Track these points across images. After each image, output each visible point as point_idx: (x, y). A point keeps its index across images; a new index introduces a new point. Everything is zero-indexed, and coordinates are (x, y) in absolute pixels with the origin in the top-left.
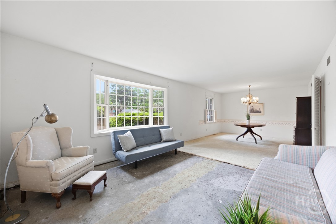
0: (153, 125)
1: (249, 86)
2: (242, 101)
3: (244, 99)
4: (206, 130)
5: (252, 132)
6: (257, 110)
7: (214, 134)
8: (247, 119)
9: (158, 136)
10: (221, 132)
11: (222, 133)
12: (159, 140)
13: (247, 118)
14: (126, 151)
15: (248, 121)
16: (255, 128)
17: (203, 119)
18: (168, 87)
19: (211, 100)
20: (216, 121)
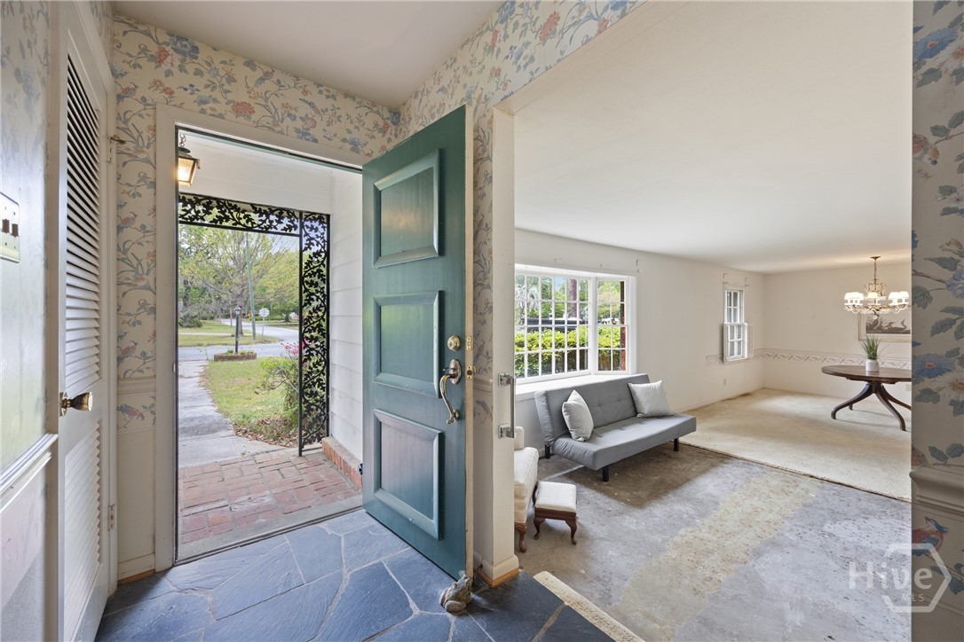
0: (600, 369)
1: (876, 258)
2: (847, 302)
3: (854, 298)
4: (725, 381)
5: (885, 397)
6: (893, 326)
7: (743, 392)
8: (865, 354)
9: (628, 403)
10: (764, 388)
11: (768, 391)
12: (630, 412)
13: (869, 352)
14: (585, 441)
15: (871, 364)
16: (898, 384)
17: (717, 352)
18: (638, 271)
19: (735, 294)
20: (752, 356)
